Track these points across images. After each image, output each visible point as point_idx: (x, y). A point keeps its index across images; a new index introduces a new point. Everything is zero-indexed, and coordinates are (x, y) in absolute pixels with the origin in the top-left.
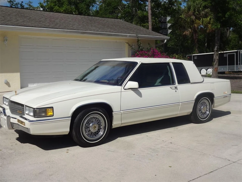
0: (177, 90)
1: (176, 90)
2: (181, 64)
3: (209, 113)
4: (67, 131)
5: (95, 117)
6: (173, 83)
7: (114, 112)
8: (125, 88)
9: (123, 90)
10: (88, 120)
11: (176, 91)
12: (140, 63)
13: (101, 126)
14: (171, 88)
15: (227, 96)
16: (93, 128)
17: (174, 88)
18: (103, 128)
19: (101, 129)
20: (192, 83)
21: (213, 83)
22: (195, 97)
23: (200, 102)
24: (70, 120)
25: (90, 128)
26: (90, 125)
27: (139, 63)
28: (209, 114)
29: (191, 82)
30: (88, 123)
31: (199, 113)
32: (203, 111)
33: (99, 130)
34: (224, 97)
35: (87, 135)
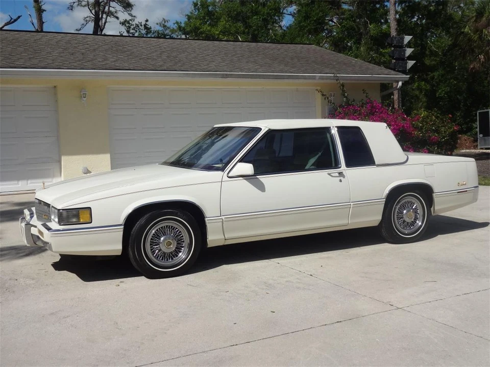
0: (344, 178)
1: (342, 178)
2: (357, 129)
3: (422, 223)
4: (118, 250)
5: (170, 226)
6: (337, 165)
7: (207, 218)
8: (230, 175)
9: (225, 178)
10: (157, 230)
11: (341, 181)
12: (267, 129)
13: (184, 242)
14: (329, 174)
15: (466, 191)
16: (166, 244)
17: (337, 175)
18: (187, 245)
19: (183, 247)
20: (379, 165)
21: (431, 164)
22: (387, 191)
23: (398, 202)
24: (122, 230)
25: (161, 244)
26: (160, 240)
27: (263, 128)
28: (421, 226)
29: (376, 163)
30: (157, 236)
31: (397, 224)
32: (408, 220)
33: (178, 250)
34: (458, 192)
35: (155, 257)
